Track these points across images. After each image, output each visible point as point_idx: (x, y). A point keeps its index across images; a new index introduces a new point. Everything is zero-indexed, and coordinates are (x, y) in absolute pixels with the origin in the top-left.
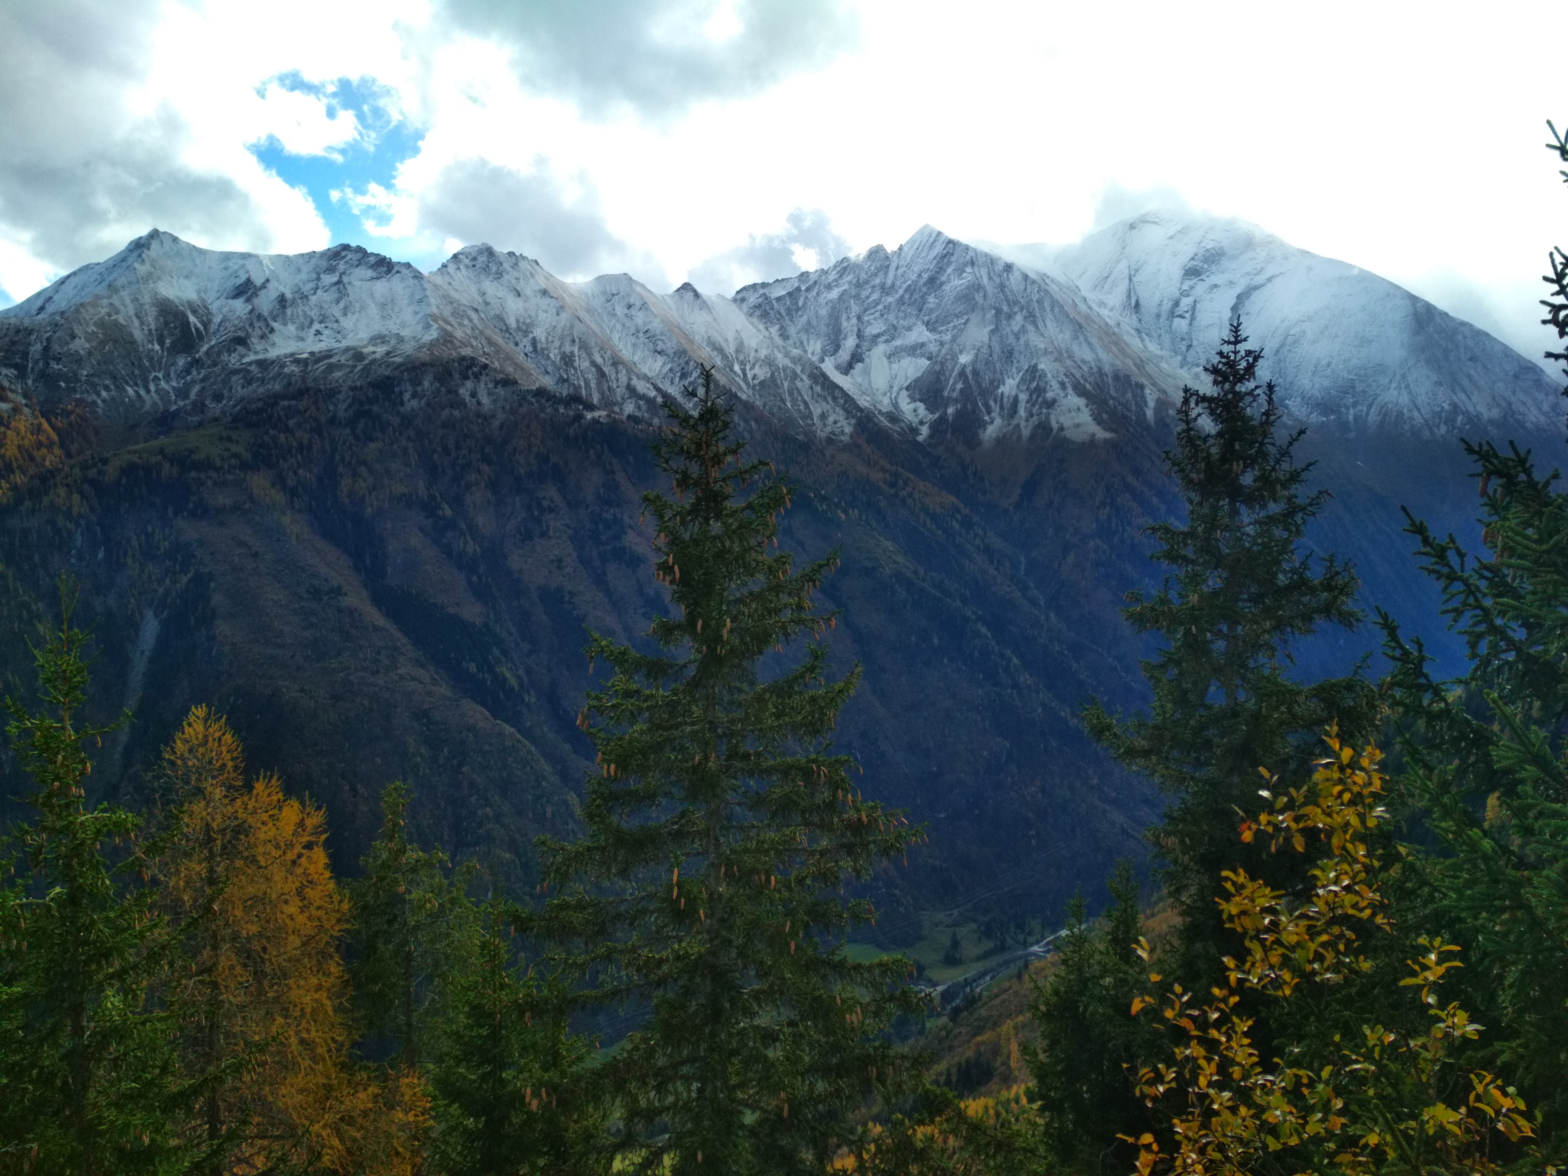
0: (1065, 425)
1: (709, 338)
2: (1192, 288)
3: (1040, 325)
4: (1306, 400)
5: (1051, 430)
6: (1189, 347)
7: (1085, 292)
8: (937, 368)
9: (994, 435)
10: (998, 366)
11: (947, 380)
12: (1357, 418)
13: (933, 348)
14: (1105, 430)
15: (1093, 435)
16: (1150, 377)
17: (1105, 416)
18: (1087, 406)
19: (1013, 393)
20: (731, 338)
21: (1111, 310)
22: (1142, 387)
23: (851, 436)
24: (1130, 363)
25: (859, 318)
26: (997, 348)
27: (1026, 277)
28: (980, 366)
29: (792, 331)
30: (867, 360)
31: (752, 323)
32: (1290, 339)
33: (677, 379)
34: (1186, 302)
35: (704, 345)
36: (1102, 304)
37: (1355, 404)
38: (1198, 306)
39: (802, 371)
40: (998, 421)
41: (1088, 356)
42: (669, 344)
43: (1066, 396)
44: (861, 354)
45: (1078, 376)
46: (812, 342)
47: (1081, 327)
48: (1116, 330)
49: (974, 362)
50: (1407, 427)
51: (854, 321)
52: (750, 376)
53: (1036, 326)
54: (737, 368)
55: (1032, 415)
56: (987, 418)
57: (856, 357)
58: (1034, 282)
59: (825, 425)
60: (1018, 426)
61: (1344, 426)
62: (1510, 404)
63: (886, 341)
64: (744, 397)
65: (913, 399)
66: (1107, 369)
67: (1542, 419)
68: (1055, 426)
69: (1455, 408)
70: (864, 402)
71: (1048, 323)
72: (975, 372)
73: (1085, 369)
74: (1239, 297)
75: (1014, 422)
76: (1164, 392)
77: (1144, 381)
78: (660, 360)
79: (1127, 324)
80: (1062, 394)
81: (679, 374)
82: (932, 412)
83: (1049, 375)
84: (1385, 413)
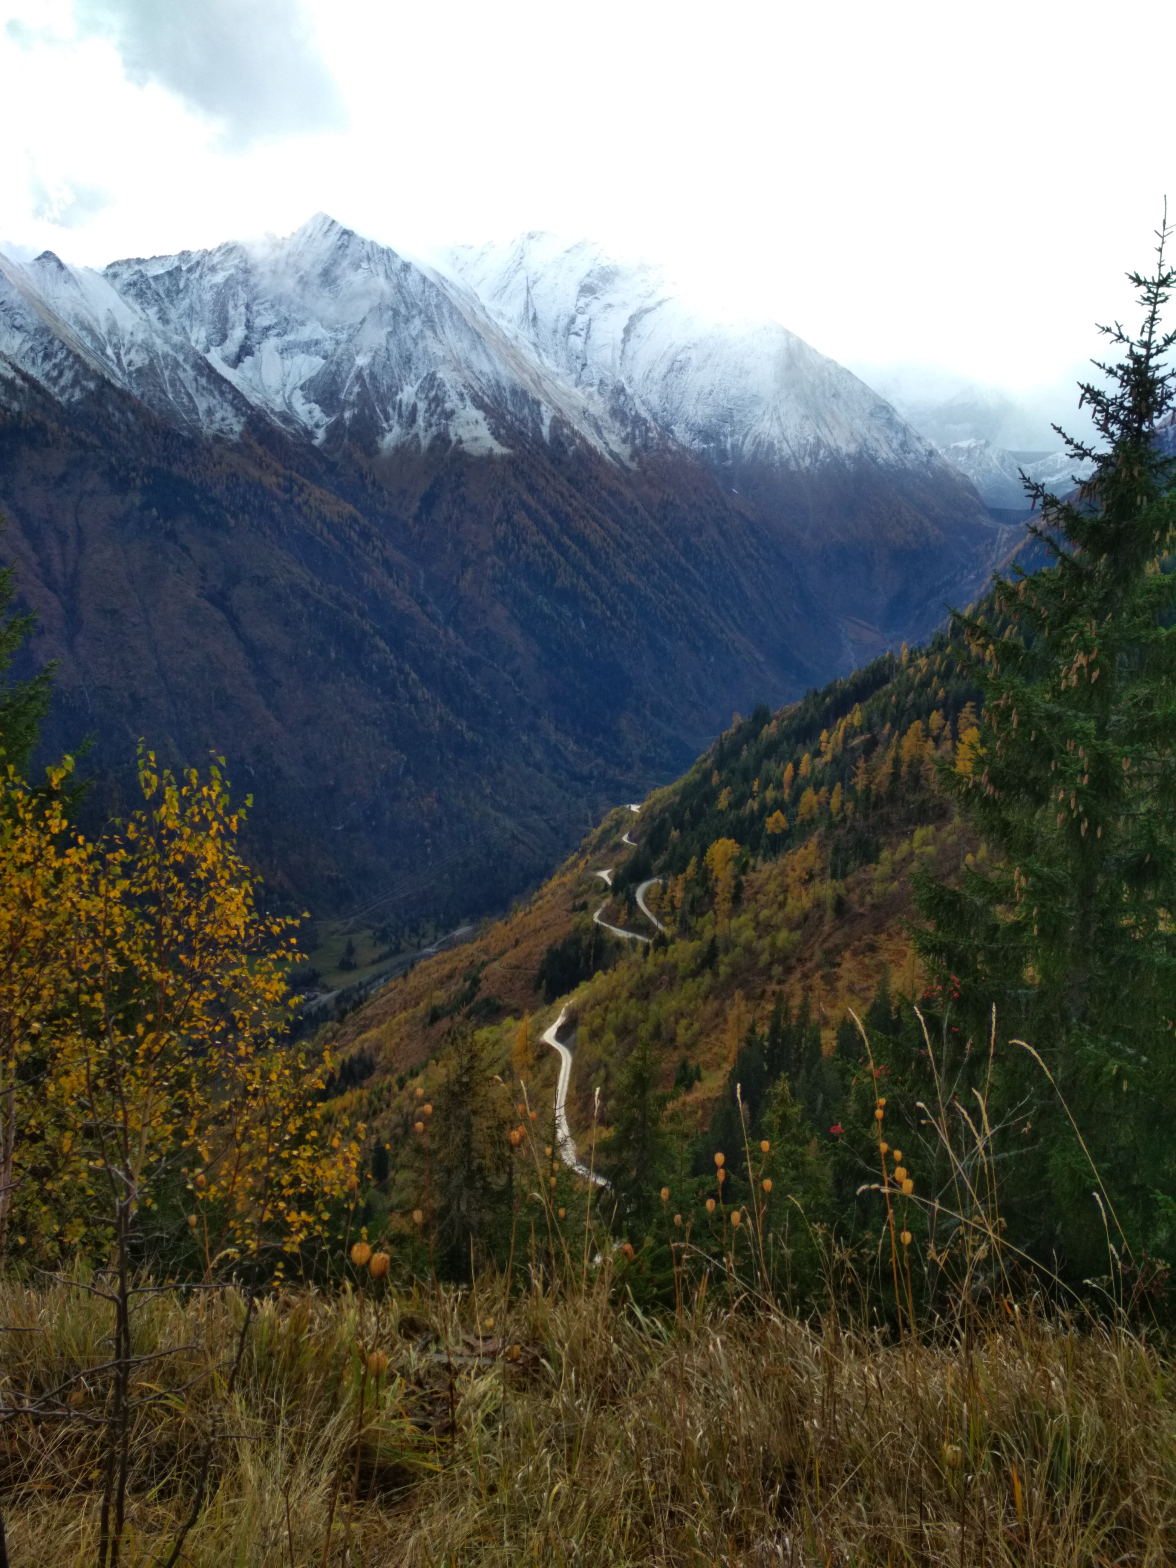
0: (464, 438)
1: (76, 315)
2: (587, 305)
3: (439, 331)
4: (690, 427)
5: (450, 442)
6: (584, 365)
7: (484, 300)
8: (333, 368)
9: (392, 444)
10: (396, 370)
11: (344, 382)
12: (733, 446)
13: (328, 346)
14: (503, 445)
15: (491, 450)
16: (546, 394)
17: (502, 431)
18: (485, 419)
19: (412, 401)
20: (102, 317)
21: (510, 321)
22: (538, 403)
23: (241, 435)
24: (527, 377)
25: (248, 307)
26: (395, 352)
27: (424, 279)
28: (377, 370)
29: (173, 314)
30: (257, 354)
31: (126, 303)
32: (677, 365)
33: (40, 360)
34: (581, 320)
35: (71, 323)
36: (501, 314)
37: (732, 433)
38: (593, 325)
39: (185, 360)
40: (397, 429)
41: (487, 368)
42: (29, 320)
43: (464, 408)
44: (251, 347)
45: (477, 388)
46: (195, 329)
47: (479, 337)
48: (514, 342)
49: (372, 365)
50: (776, 458)
51: (242, 309)
52: (125, 361)
53: (435, 332)
54: (109, 351)
55: (430, 425)
56: (385, 425)
57: (245, 350)
58: (432, 285)
59: (212, 422)
60: (416, 436)
61: (722, 454)
62: (865, 440)
63: (278, 335)
64: (118, 384)
65: (308, 400)
66: (505, 383)
67: (892, 455)
68: (454, 438)
69: (819, 442)
70: (255, 399)
71: (447, 330)
72: (373, 376)
73: (484, 381)
74: (631, 318)
75: (413, 431)
76: (560, 410)
77: (540, 397)
78: (19, 338)
79: (525, 338)
80: (461, 406)
81: (41, 354)
82: (328, 416)
83: (448, 385)
84: (758, 444)
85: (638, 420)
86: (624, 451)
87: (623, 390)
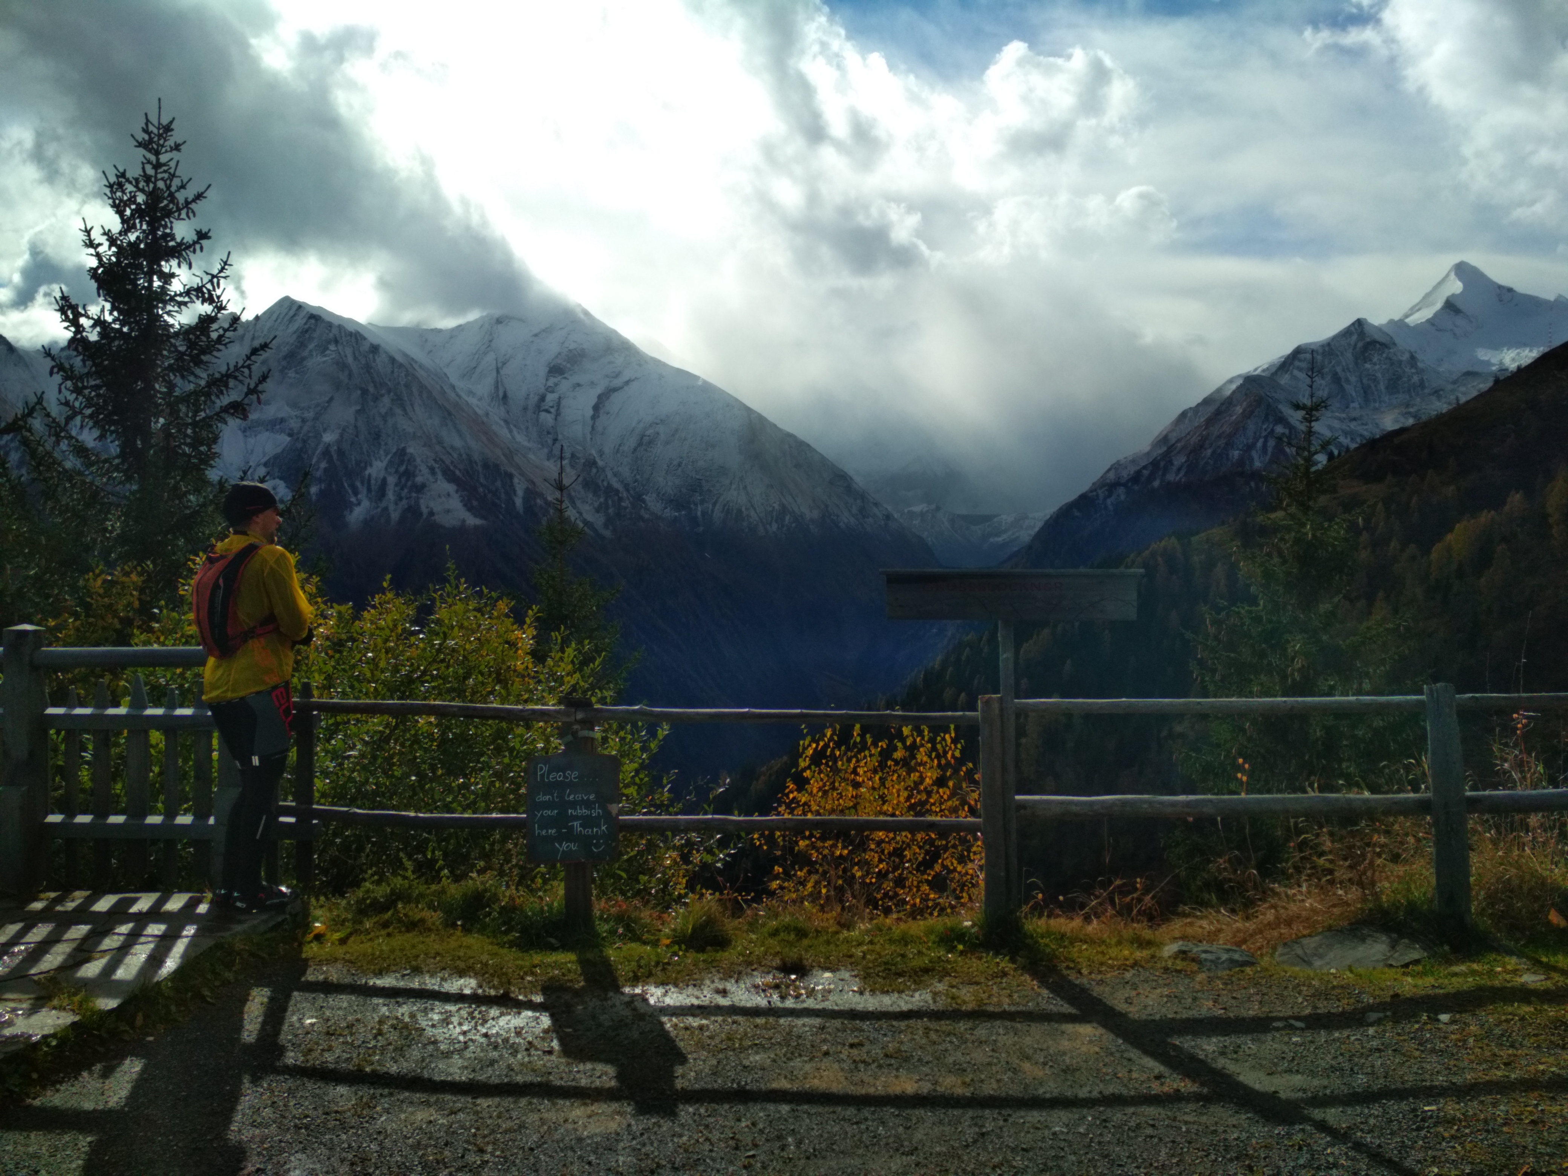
0: (435, 510)
2: (556, 385)
3: (409, 408)
4: (661, 496)
5: (421, 514)
6: (555, 440)
7: (453, 380)
8: (299, 445)
9: (361, 518)
10: (365, 447)
11: (310, 458)
12: (704, 513)
13: (294, 424)
14: (476, 516)
15: (464, 521)
16: (518, 467)
18: (457, 492)
19: (382, 475)
21: (480, 399)
22: (511, 476)
24: (499, 452)
26: (363, 429)
27: (393, 360)
28: (345, 446)
32: (646, 439)
34: (550, 397)
36: (471, 393)
37: (702, 502)
38: (563, 403)
40: (366, 503)
41: (458, 443)
43: (436, 481)
45: (448, 462)
47: (450, 414)
48: (485, 419)
49: (339, 441)
53: (404, 410)
55: (401, 499)
56: (353, 499)
58: (401, 366)
60: (386, 509)
61: (693, 521)
62: (827, 506)
65: (272, 476)
66: (476, 457)
68: (425, 511)
69: (784, 509)
71: (417, 408)
72: (340, 452)
73: (455, 456)
74: (600, 397)
75: (383, 505)
76: (533, 483)
77: (512, 470)
79: (496, 414)
80: (431, 479)
82: (293, 490)
83: (418, 460)
84: (727, 511)
85: (610, 490)
86: (598, 520)
87: (594, 463)
